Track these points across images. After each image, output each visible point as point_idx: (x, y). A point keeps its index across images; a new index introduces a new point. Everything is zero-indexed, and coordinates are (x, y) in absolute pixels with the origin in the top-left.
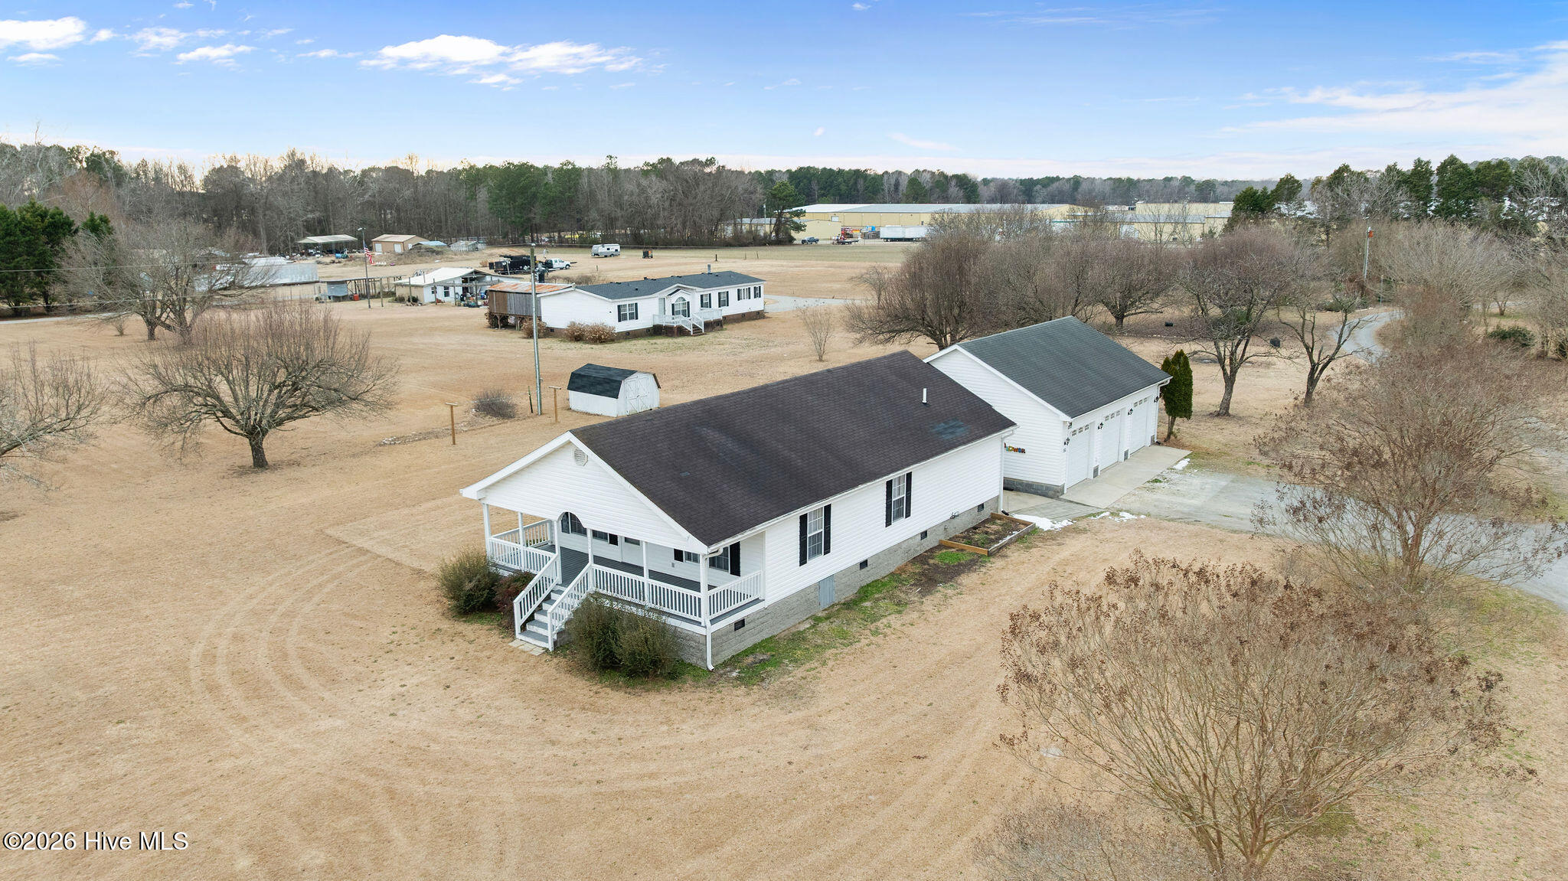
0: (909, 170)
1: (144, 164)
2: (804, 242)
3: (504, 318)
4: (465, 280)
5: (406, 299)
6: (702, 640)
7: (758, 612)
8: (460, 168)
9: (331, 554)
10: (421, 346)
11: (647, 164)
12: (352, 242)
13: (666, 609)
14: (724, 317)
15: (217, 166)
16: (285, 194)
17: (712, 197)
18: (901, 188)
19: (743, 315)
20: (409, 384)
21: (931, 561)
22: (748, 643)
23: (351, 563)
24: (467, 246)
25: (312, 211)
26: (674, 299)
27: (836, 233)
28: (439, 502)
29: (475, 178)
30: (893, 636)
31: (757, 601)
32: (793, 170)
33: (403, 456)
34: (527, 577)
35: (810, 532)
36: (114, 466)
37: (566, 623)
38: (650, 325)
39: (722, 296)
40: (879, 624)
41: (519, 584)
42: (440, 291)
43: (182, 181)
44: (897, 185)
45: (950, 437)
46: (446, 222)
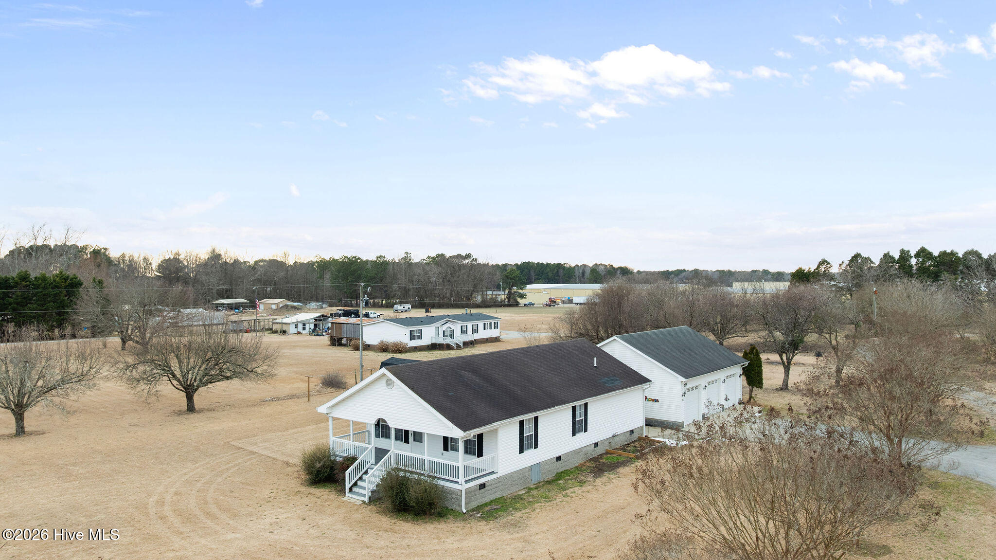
0: (591, 264)
1: (123, 256)
2: (525, 305)
3: (340, 339)
4: (316, 320)
5: (279, 331)
6: (459, 493)
7: (494, 480)
8: (314, 260)
9: (234, 454)
10: (288, 354)
11: (429, 257)
12: (246, 303)
13: (438, 475)
14: (475, 340)
15: (167, 258)
16: (207, 274)
17: (468, 276)
18: (586, 275)
19: (487, 339)
20: (281, 372)
21: (601, 461)
22: (488, 499)
23: (246, 458)
24: (316, 305)
25: (223, 284)
26: (444, 328)
27: (545, 299)
28: (299, 429)
29: (324, 266)
30: (577, 498)
31: (493, 473)
32: (519, 264)
33: (277, 407)
34: (353, 459)
35: (526, 433)
36: (103, 410)
37: (377, 486)
38: (429, 343)
39: (474, 326)
40: (568, 491)
41: (349, 462)
42: (300, 326)
43: (145, 267)
44: (583, 273)
45: (611, 385)
46: (304, 291)
